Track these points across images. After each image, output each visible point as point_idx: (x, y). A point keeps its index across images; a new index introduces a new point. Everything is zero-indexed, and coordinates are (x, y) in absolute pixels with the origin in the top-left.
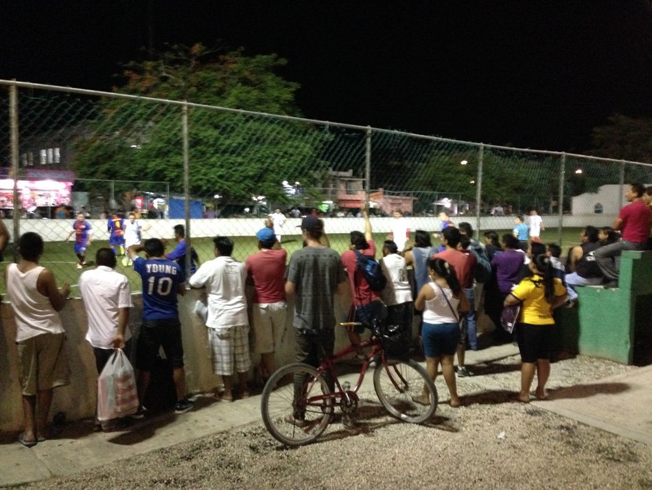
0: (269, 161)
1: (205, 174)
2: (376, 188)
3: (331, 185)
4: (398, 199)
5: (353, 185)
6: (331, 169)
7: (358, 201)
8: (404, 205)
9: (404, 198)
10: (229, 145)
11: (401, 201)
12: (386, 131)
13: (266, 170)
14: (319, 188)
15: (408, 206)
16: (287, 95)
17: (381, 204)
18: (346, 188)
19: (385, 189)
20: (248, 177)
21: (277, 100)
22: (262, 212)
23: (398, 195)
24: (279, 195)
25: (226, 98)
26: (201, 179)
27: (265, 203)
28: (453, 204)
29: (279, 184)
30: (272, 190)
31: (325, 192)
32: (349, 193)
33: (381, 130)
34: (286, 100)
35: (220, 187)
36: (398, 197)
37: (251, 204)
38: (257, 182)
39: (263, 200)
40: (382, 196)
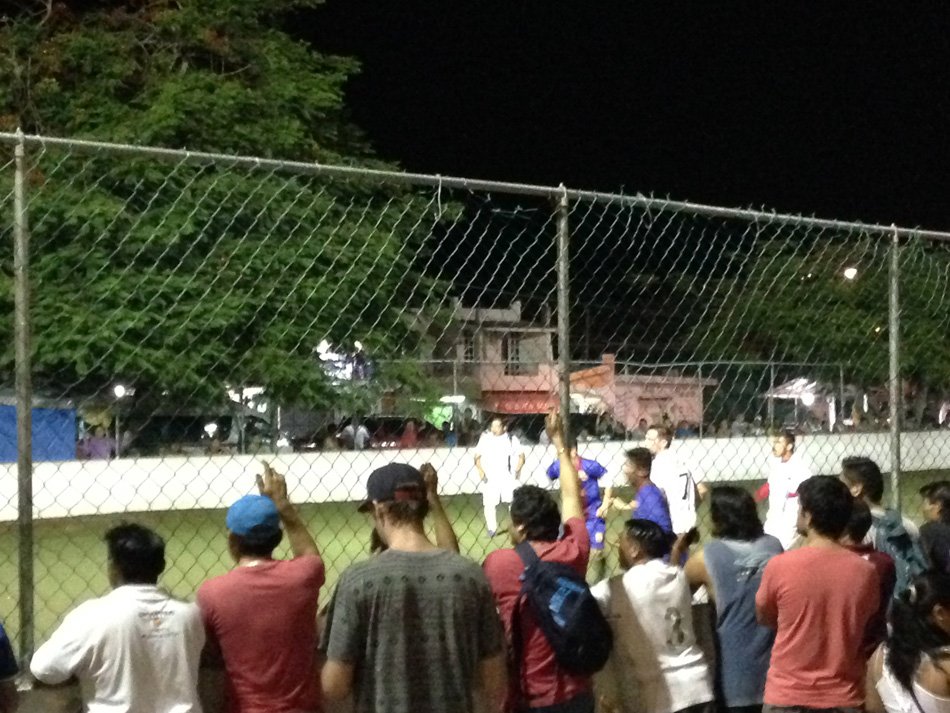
0: (274, 284)
1: (85, 330)
2: (595, 355)
3: (461, 351)
4: (658, 385)
5: (526, 345)
6: (458, 303)
7: (543, 394)
8: (678, 401)
9: (678, 380)
10: (155, 242)
11: (667, 391)
12: (611, 196)
13: (268, 312)
14: (425, 358)
15: (691, 406)
16: (324, 94)
17: (612, 400)
18: (505, 355)
19: (621, 356)
20: (214, 332)
21: (294, 107)
22: (254, 436)
23: (660, 372)
24: (304, 383)
25: (145, 108)
26: (73, 345)
27: (262, 408)
28: (821, 393)
29: (306, 351)
30: (285, 370)
31: (442, 371)
32: (513, 370)
33: (595, 195)
34: (321, 109)
35: (129, 366)
36: (659, 379)
37: (223, 411)
38: (241, 347)
39: (258, 399)
40: (612, 377)
